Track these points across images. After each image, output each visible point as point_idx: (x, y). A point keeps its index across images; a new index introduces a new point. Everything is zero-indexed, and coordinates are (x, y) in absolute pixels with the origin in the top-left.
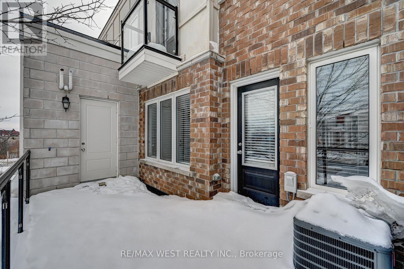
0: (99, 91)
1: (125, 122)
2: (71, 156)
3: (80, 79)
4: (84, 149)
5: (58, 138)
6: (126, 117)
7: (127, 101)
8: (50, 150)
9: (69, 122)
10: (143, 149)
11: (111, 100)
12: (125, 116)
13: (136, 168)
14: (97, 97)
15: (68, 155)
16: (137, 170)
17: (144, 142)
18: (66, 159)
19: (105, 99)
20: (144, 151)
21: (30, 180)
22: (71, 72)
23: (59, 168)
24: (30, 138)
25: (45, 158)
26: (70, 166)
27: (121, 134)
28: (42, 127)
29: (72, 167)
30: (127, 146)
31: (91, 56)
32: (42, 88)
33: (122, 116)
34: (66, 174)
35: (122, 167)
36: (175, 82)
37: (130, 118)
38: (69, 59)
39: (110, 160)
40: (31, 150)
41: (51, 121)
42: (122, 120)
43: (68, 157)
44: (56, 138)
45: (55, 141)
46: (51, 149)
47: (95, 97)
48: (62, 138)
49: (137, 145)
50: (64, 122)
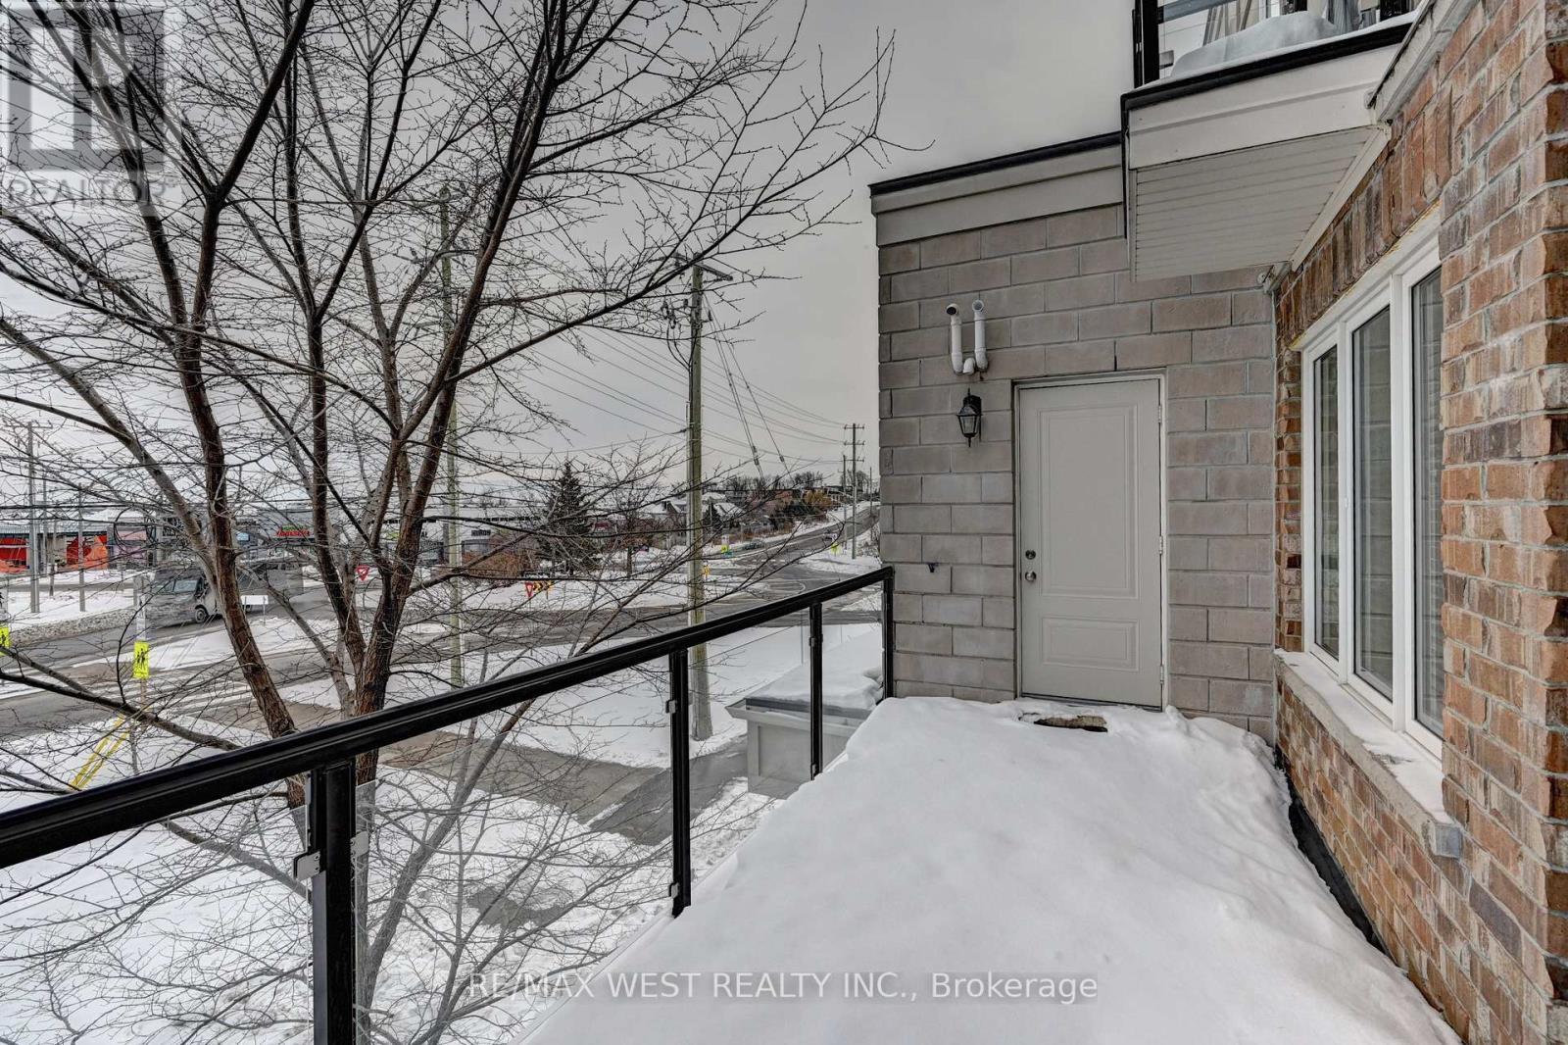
0: (1078, 346)
1: (1197, 460)
2: (991, 596)
3: (1014, 320)
4: (1034, 575)
5: (955, 534)
6: (1199, 436)
7: (1208, 359)
8: (932, 570)
9: (984, 481)
10: (1291, 601)
11: (1128, 371)
12: (1194, 435)
13: (1259, 692)
14: (1074, 371)
15: (981, 591)
16: (1267, 705)
17: (1295, 562)
18: (976, 603)
19: (1102, 373)
20: (1299, 611)
21: (895, 654)
22: (978, 307)
23: (961, 630)
24: (894, 533)
25: (926, 594)
26: (987, 627)
27: (1175, 516)
28: (917, 499)
29: (992, 633)
30: (1211, 574)
31: (1049, 220)
32: (915, 383)
33: (1180, 435)
34: (976, 654)
35: (1182, 670)
36: (1378, 197)
37: (1221, 438)
38: (982, 262)
39: (1134, 627)
40: (897, 567)
41: (938, 478)
42: (1178, 452)
43: (983, 597)
44: (951, 534)
45: (948, 542)
46: (936, 569)
47: (1063, 376)
48: (966, 534)
49: (1266, 573)
50: (970, 480)
